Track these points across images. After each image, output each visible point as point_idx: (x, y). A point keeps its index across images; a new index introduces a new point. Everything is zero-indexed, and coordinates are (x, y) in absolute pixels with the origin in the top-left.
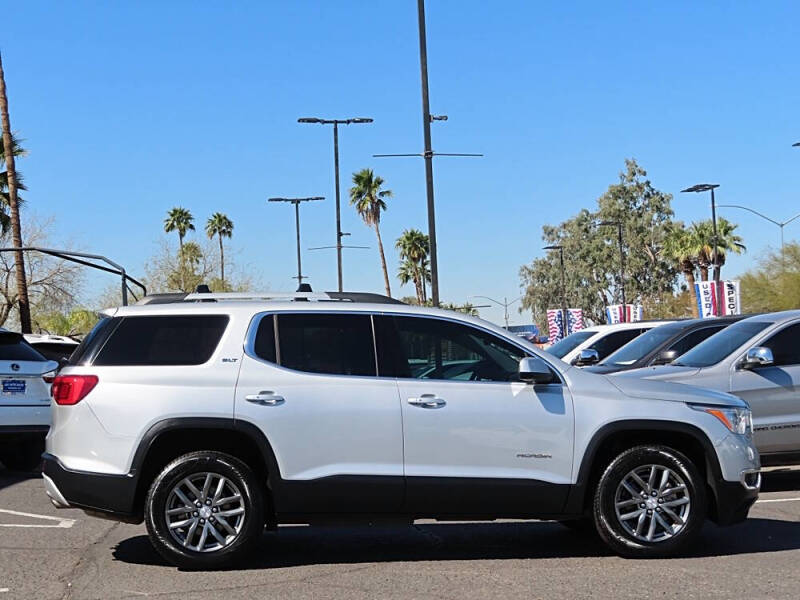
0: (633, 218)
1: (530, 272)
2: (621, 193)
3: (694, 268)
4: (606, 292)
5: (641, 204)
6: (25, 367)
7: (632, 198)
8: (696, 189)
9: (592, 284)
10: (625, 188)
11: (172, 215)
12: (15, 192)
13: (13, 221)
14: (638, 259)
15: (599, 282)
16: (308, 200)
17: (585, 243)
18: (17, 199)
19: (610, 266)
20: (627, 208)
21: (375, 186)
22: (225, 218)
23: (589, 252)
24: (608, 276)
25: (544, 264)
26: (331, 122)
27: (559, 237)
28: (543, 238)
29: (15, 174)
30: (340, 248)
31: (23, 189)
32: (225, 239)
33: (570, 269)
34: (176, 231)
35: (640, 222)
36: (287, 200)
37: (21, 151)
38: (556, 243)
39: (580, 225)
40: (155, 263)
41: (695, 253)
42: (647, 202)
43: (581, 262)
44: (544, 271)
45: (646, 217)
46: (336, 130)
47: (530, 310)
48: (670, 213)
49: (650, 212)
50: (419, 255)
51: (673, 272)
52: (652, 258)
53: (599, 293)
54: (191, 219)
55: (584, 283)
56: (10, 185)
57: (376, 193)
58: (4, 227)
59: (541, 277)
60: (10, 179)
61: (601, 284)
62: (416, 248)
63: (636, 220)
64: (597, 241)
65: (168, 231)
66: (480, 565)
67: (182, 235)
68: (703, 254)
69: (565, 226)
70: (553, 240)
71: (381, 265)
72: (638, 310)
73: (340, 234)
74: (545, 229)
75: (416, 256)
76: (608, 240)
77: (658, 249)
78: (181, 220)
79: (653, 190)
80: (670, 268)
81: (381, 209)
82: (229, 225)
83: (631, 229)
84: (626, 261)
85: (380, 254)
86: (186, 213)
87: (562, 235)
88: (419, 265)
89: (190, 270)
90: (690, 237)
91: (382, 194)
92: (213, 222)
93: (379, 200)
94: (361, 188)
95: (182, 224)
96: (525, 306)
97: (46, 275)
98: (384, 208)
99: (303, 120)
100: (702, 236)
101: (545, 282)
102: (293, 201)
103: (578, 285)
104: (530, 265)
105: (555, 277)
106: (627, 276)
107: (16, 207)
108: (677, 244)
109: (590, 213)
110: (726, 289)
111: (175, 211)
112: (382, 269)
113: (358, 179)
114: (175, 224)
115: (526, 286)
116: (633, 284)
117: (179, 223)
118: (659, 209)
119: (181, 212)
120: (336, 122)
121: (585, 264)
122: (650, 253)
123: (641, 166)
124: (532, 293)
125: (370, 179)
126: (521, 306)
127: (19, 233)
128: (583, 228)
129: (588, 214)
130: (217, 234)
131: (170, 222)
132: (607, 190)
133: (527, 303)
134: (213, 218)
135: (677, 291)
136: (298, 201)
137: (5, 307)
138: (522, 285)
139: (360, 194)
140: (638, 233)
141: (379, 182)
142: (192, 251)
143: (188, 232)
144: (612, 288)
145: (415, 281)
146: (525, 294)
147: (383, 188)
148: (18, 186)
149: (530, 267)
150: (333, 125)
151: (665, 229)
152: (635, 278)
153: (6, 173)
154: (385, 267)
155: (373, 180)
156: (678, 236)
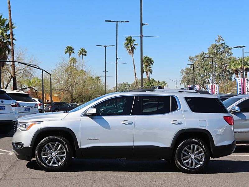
0: (219, 55)
1: (184, 72)
2: (216, 46)
3: (238, 73)
4: (209, 79)
5: (222, 50)
6: (6, 102)
7: (219, 48)
8: (238, 47)
9: (205, 76)
10: (216, 45)
11: (67, 48)
12: (12, 41)
13: (11, 51)
14: (220, 69)
15: (207, 76)
16: (109, 46)
17: (203, 63)
18: (13, 44)
19: (211, 71)
20: (217, 52)
21: (133, 42)
22: (84, 50)
23: (204, 66)
24: (210, 74)
25: (189, 69)
26: (116, 22)
27: (194, 60)
28: (189, 60)
29: (12, 35)
30: (117, 63)
31: (15, 40)
32: (84, 57)
33: (197, 71)
34: (68, 54)
35: (222, 56)
36: (102, 46)
37: (14, 27)
38: (193, 63)
39: (201, 57)
40: (59, 64)
41: (239, 67)
42: (224, 50)
43: (201, 69)
44: (189, 71)
45: (223, 54)
46: (117, 24)
47: (183, 84)
48: (231, 54)
49: (225, 53)
50: (148, 65)
51: (232, 74)
52: (225, 69)
53: (207, 79)
54: (73, 49)
55: (202, 76)
56: (11, 39)
57: (133, 44)
58: (8, 52)
59: (188, 73)
60: (11, 37)
61: (207, 77)
62: (147, 62)
63: (220, 56)
64: (207, 62)
65: (65, 53)
66: (133, 174)
67: (70, 55)
68: (242, 68)
69: (196, 57)
70: (192, 61)
71: (134, 68)
72: (217, 86)
73: (117, 59)
74: (190, 58)
75: (147, 65)
76: (210, 62)
77: (227, 66)
78: (70, 50)
79: (226, 46)
80: (231, 72)
81: (134, 49)
82: (86, 52)
83: (218, 59)
84: (216, 69)
85: (133, 64)
86: (72, 48)
87: (195, 60)
88: (148, 68)
89: (73, 66)
90: (237, 62)
91: (135, 45)
92: (80, 51)
93: (134, 47)
94: (128, 42)
95: (70, 51)
96: (182, 83)
97: (24, 67)
98: (135, 49)
99: (106, 21)
100: (241, 62)
101: (189, 75)
102: (104, 46)
103: (200, 77)
104: (184, 69)
105: (192, 73)
106: (216, 74)
107: (13, 46)
108: (233, 64)
109: (205, 53)
110: (246, 81)
111: (68, 47)
112: (134, 70)
113: (127, 39)
114: (68, 51)
115: (182, 76)
116: (218, 77)
117: (69, 51)
118: (228, 52)
119: (70, 47)
120: (117, 22)
121: (202, 70)
122: (224, 67)
123: (223, 38)
124: (184, 78)
125: (131, 40)
126: (181, 83)
127: (13, 54)
128: (202, 57)
129: (204, 53)
130: (81, 55)
131: (66, 51)
132: (210, 46)
133: (182, 82)
134: (80, 50)
135: (233, 80)
136: (106, 47)
137: (10, 77)
138: (181, 76)
139: (127, 44)
140: (221, 60)
141: (134, 41)
142: (74, 60)
143: (72, 54)
144: (211, 78)
145: (146, 73)
146: (182, 79)
147: (135, 42)
148: (13, 39)
149: (184, 70)
150: (116, 23)
151: (229, 59)
152: (219, 75)
153: (10, 35)
154: (135, 69)
155: (132, 40)
156: (233, 62)
